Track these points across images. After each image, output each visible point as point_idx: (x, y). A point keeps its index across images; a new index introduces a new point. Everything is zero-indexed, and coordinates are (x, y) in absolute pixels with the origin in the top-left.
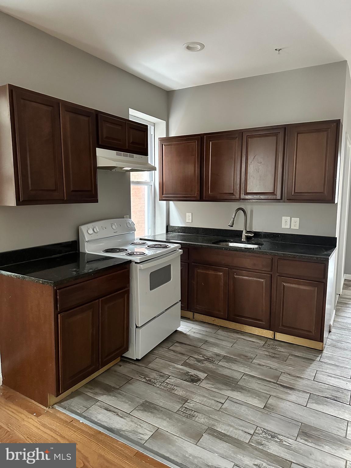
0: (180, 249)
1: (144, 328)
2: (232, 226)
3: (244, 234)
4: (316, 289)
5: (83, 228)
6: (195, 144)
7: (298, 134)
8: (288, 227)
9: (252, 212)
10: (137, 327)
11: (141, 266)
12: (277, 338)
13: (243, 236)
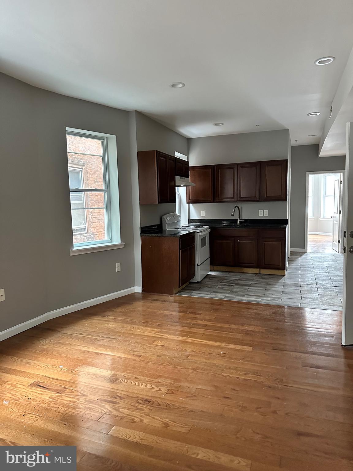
0: (209, 228)
1: (201, 265)
2: (233, 216)
3: (239, 221)
4: (281, 243)
5: (165, 217)
6: (210, 171)
7: (267, 166)
8: (262, 215)
9: (242, 208)
10: (198, 265)
11: (200, 234)
12: (261, 273)
13: (238, 222)
